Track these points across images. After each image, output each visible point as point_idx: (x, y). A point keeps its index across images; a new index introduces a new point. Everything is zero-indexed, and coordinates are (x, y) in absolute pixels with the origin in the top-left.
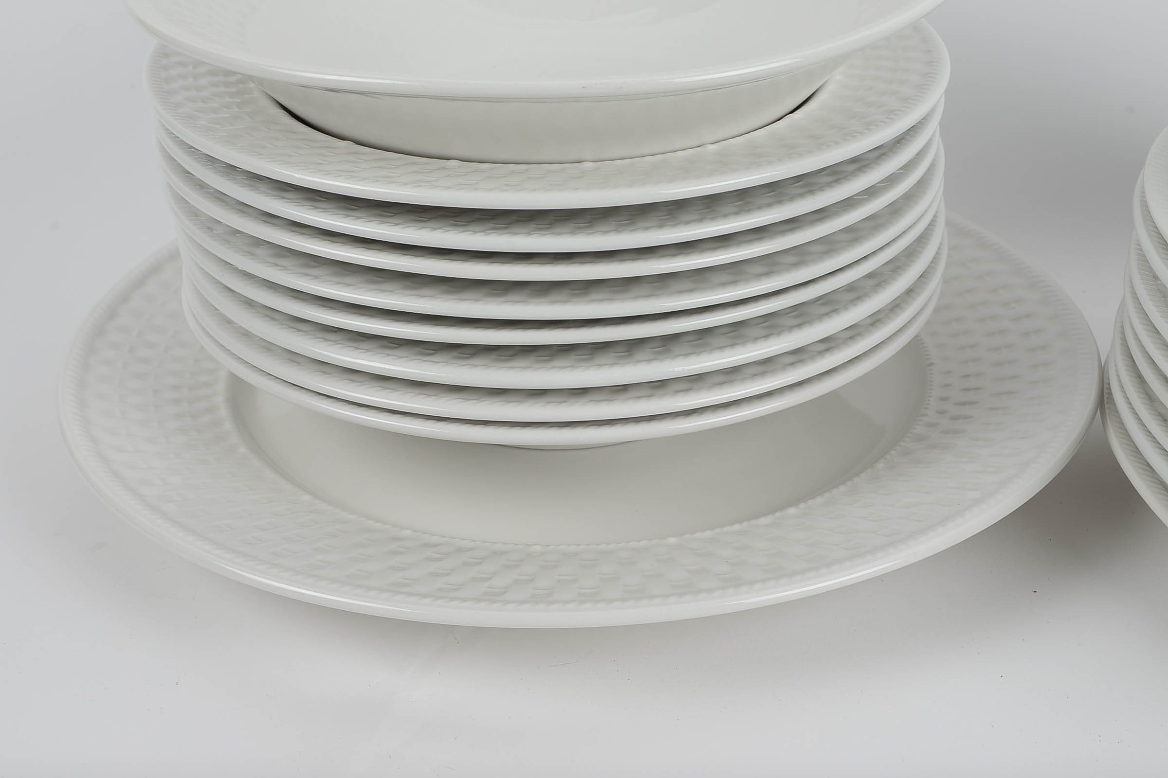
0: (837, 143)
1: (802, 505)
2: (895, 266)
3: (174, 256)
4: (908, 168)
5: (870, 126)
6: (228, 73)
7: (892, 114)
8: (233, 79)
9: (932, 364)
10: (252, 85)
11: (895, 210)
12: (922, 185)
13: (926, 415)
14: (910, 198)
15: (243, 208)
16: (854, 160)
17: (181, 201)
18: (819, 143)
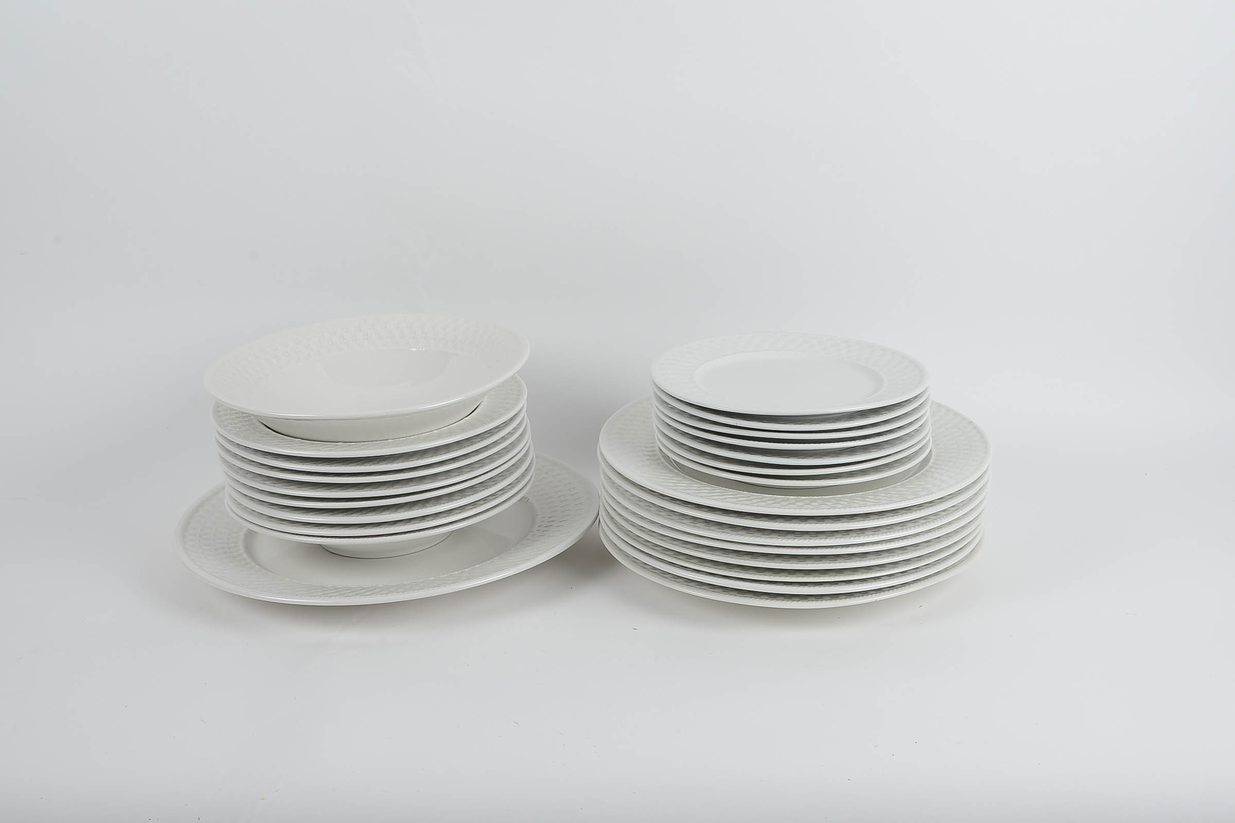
0: (489, 422)
2: (515, 466)
4: (515, 429)
5: (501, 415)
6: (243, 413)
7: (508, 410)
8: (245, 415)
9: (537, 515)
10: (253, 417)
11: (513, 445)
12: (522, 435)
14: (518, 440)
15: (252, 462)
16: (496, 428)
17: (226, 462)
18: (484, 423)
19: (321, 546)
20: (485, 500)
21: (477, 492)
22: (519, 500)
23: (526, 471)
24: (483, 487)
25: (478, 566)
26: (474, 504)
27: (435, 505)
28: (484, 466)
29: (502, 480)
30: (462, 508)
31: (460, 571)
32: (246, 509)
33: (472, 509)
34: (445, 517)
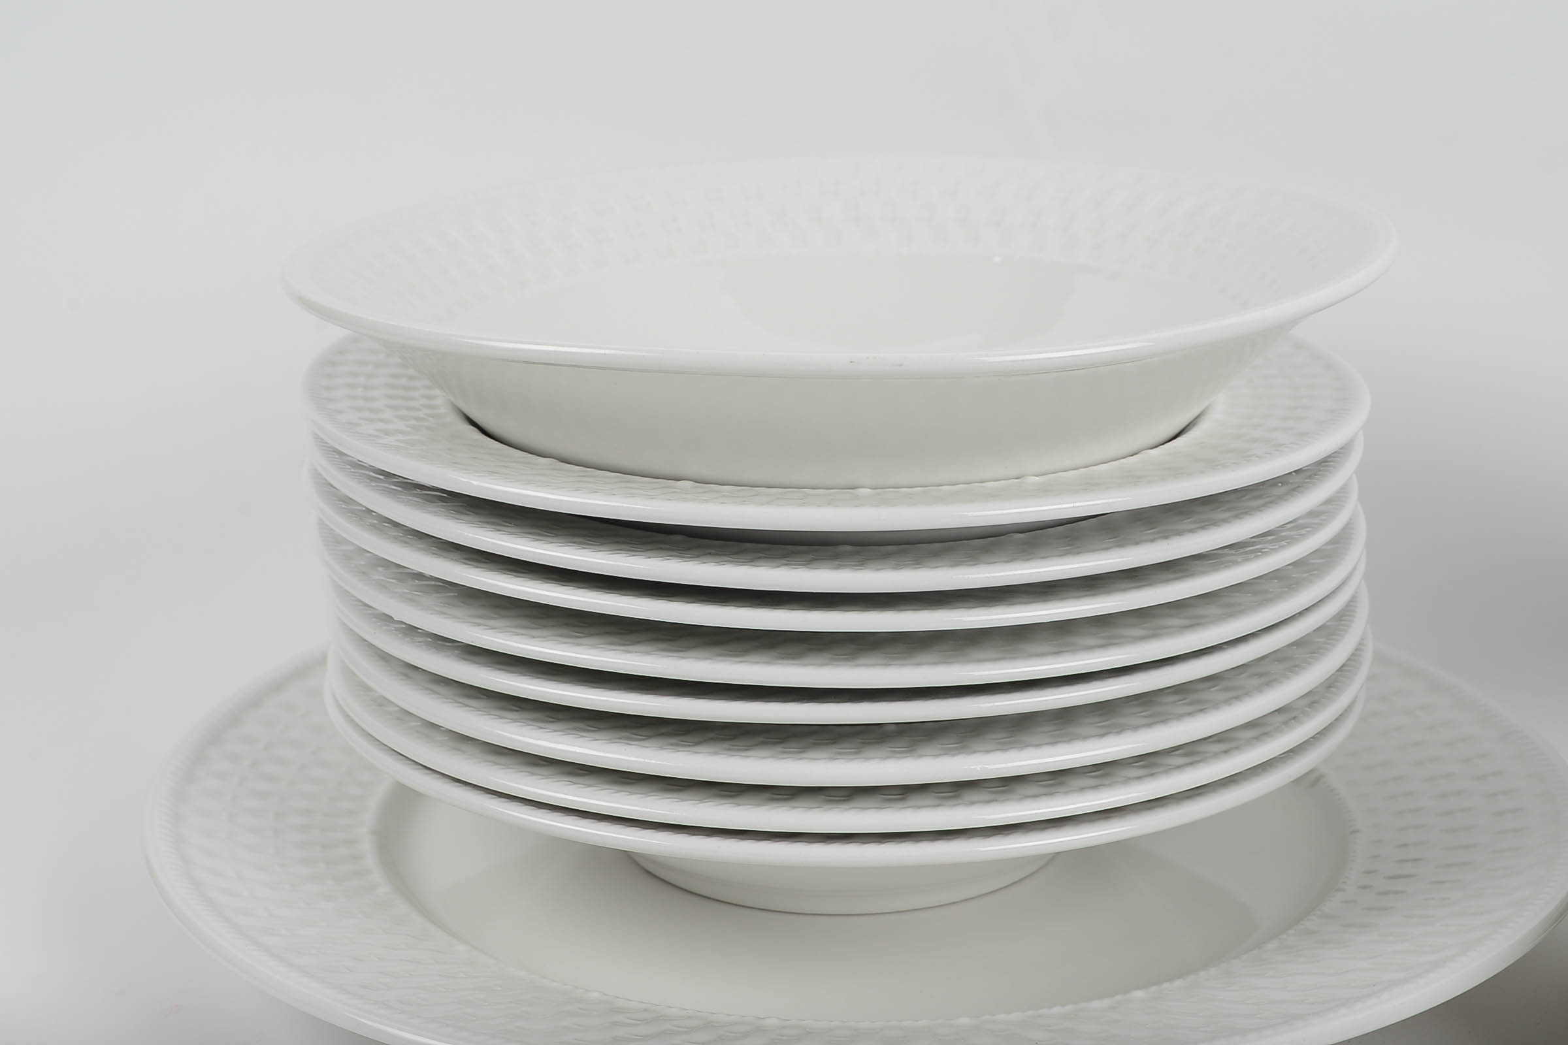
1: (1153, 989)
3: (322, 661)
12: (1340, 542)
13: (1343, 890)
14: (1323, 557)
19: (632, 861)
20: (1191, 751)
21: (1162, 719)
22: (1298, 781)
23: (1339, 670)
24: (1190, 704)
25: (1139, 994)
26: (1149, 762)
27: (1004, 746)
28: (1198, 624)
29: (1260, 689)
30: (1103, 771)
31: (1070, 1008)
32: (381, 704)
33: (1139, 778)
34: (1036, 796)
